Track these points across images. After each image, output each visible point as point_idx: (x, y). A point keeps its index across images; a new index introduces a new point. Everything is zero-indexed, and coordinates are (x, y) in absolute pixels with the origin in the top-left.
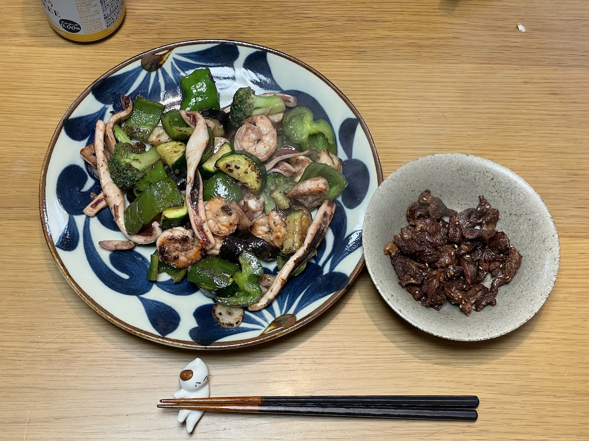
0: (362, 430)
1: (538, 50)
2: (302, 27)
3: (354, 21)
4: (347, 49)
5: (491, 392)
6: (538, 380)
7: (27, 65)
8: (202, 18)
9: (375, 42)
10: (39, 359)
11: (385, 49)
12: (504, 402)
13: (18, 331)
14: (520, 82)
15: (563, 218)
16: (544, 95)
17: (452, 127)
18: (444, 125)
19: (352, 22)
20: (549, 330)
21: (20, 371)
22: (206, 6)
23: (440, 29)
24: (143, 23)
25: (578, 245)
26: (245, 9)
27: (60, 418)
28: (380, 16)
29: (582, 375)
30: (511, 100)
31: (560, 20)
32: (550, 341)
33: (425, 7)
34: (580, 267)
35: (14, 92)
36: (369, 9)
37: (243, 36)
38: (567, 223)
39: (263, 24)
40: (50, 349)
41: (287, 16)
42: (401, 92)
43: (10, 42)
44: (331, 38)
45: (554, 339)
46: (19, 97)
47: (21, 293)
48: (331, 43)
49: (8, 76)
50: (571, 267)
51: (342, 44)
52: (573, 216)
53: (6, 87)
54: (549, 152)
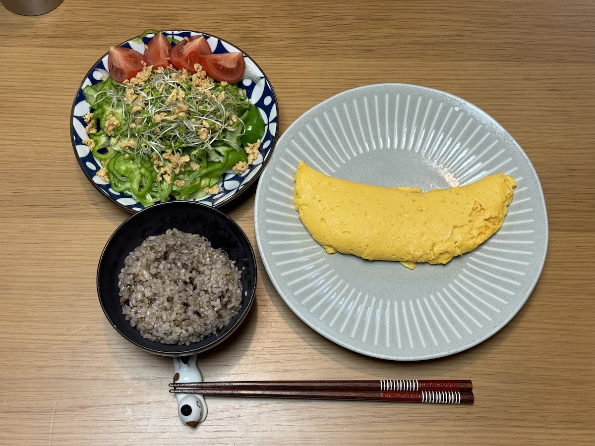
0: (367, 416)
1: (540, 47)
2: (312, 27)
3: (361, 19)
4: (354, 48)
5: (489, 381)
6: (534, 369)
7: (48, 66)
8: (215, 18)
10: (65, 351)
11: (392, 48)
12: (502, 390)
13: (44, 325)
14: (520, 79)
16: (544, 92)
19: (359, 21)
20: (544, 321)
21: (46, 362)
22: (218, 7)
23: (445, 27)
24: (158, 24)
25: (575, 239)
26: (256, 9)
27: (84, 407)
28: (386, 14)
29: (576, 364)
30: (512, 96)
31: (562, 16)
32: (546, 330)
33: (430, 5)
34: (576, 260)
35: (36, 92)
36: (376, 8)
37: (255, 36)
38: (564, 217)
39: (274, 23)
40: (75, 341)
41: (297, 15)
43: (30, 43)
45: (550, 329)
46: (41, 98)
47: (47, 288)
49: (30, 77)
50: (567, 260)
51: (350, 42)
52: (570, 210)
53: (28, 88)
54: (548, 148)
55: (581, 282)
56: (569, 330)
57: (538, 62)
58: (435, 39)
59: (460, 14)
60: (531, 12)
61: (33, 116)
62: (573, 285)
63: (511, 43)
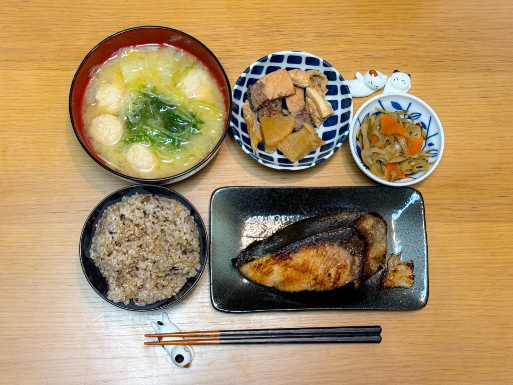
1: (473, 58)
2: (278, 44)
3: (320, 36)
5: (429, 349)
7: (56, 87)
9: (338, 55)
12: (439, 357)
13: (69, 314)
14: (456, 88)
15: (487, 205)
16: (476, 99)
19: (318, 38)
20: (473, 299)
23: (392, 42)
25: (498, 228)
26: (230, 29)
28: (342, 31)
30: (449, 104)
31: (492, 29)
32: (473, 307)
33: (380, 21)
34: (500, 247)
35: (47, 112)
36: (332, 25)
37: (230, 54)
38: (490, 210)
39: (246, 42)
41: (265, 34)
43: (39, 66)
46: (52, 117)
50: (492, 247)
52: (495, 204)
54: (477, 149)
55: (503, 265)
56: (492, 306)
57: (470, 72)
58: (383, 54)
59: (404, 29)
60: (465, 26)
61: (47, 133)
62: (497, 268)
63: (448, 55)
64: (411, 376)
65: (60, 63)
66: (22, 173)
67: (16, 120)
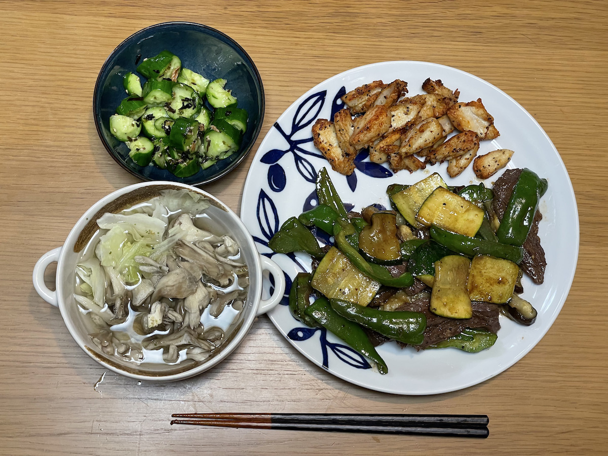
9: (491, 21)
17: (569, 124)
18: (562, 121)
42: (517, 81)
44: (445, 15)
48: (444, 22)
64: (571, 446)
65: (126, 9)
66: (69, 150)
67: (64, 80)
